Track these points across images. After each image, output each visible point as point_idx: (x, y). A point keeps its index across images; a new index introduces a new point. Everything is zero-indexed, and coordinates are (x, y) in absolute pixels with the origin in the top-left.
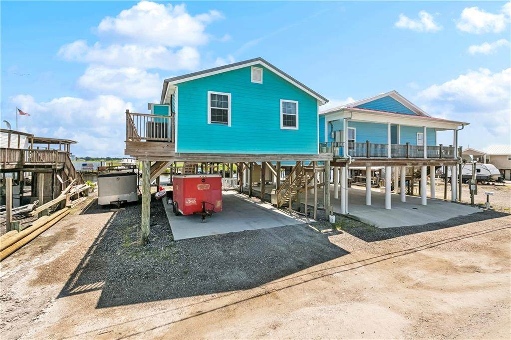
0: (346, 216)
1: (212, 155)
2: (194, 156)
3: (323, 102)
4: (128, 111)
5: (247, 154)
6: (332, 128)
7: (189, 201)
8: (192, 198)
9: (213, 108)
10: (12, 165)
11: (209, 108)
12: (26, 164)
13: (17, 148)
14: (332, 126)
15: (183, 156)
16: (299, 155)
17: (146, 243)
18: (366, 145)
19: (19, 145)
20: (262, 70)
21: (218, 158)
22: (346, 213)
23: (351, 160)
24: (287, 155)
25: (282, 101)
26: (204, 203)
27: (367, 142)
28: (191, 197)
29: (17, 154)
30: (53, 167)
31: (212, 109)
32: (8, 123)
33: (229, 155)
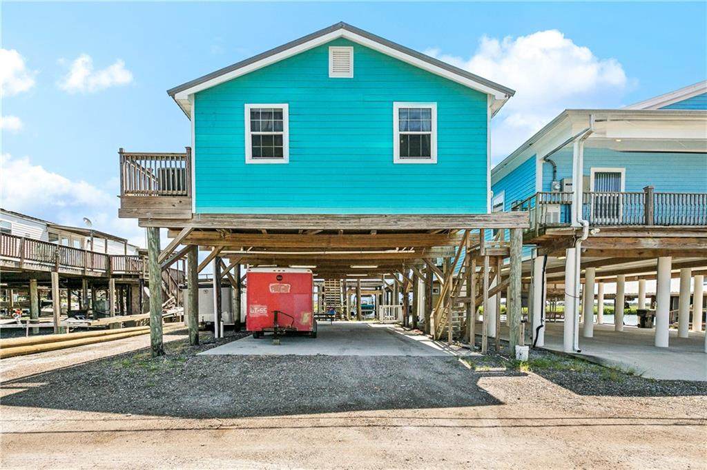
0: (572, 357)
1: (255, 216)
2: (224, 220)
3: (500, 95)
4: (121, 149)
5: (321, 215)
6: (555, 172)
7: (256, 309)
8: (259, 306)
9: (254, 133)
10: (97, 272)
11: (248, 134)
12: (114, 273)
13: (104, 253)
14: (555, 167)
15: (205, 220)
16: (439, 216)
17: (155, 353)
18: (642, 199)
19: (106, 249)
20: (350, 50)
21: (265, 223)
22: (574, 349)
23: (586, 231)
24: (411, 216)
25: (397, 106)
26: (276, 313)
27: (646, 189)
28: (258, 303)
29: (104, 259)
30: (140, 277)
31: (253, 136)
32: (88, 220)
33: (286, 217)
